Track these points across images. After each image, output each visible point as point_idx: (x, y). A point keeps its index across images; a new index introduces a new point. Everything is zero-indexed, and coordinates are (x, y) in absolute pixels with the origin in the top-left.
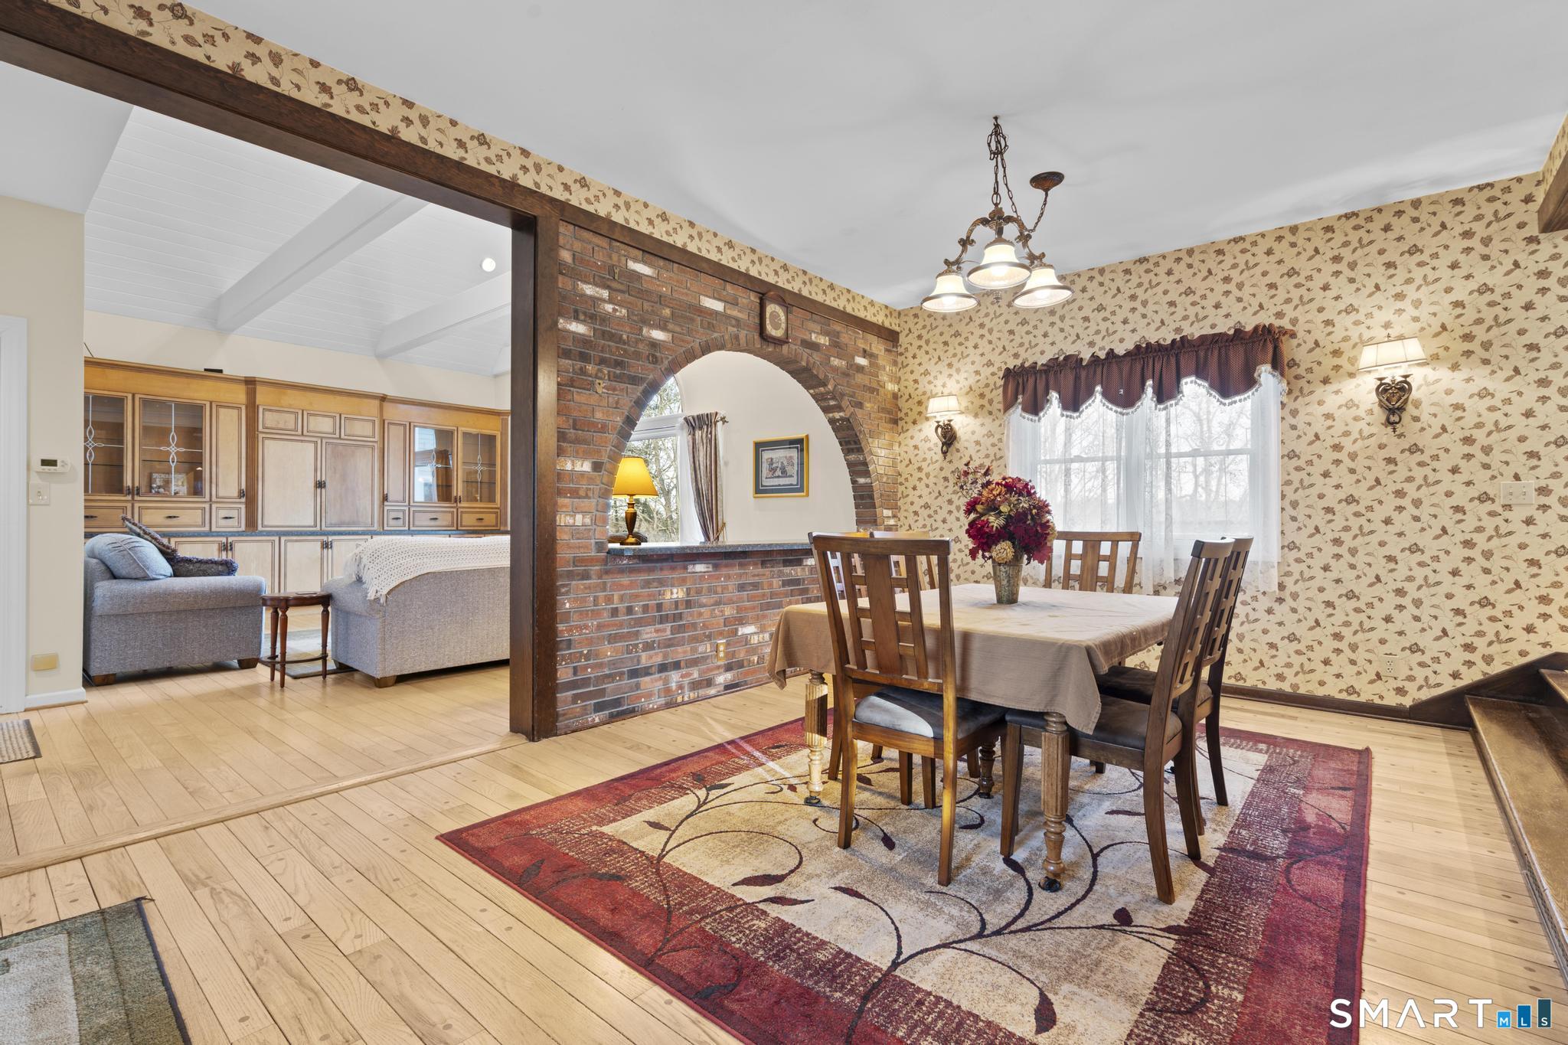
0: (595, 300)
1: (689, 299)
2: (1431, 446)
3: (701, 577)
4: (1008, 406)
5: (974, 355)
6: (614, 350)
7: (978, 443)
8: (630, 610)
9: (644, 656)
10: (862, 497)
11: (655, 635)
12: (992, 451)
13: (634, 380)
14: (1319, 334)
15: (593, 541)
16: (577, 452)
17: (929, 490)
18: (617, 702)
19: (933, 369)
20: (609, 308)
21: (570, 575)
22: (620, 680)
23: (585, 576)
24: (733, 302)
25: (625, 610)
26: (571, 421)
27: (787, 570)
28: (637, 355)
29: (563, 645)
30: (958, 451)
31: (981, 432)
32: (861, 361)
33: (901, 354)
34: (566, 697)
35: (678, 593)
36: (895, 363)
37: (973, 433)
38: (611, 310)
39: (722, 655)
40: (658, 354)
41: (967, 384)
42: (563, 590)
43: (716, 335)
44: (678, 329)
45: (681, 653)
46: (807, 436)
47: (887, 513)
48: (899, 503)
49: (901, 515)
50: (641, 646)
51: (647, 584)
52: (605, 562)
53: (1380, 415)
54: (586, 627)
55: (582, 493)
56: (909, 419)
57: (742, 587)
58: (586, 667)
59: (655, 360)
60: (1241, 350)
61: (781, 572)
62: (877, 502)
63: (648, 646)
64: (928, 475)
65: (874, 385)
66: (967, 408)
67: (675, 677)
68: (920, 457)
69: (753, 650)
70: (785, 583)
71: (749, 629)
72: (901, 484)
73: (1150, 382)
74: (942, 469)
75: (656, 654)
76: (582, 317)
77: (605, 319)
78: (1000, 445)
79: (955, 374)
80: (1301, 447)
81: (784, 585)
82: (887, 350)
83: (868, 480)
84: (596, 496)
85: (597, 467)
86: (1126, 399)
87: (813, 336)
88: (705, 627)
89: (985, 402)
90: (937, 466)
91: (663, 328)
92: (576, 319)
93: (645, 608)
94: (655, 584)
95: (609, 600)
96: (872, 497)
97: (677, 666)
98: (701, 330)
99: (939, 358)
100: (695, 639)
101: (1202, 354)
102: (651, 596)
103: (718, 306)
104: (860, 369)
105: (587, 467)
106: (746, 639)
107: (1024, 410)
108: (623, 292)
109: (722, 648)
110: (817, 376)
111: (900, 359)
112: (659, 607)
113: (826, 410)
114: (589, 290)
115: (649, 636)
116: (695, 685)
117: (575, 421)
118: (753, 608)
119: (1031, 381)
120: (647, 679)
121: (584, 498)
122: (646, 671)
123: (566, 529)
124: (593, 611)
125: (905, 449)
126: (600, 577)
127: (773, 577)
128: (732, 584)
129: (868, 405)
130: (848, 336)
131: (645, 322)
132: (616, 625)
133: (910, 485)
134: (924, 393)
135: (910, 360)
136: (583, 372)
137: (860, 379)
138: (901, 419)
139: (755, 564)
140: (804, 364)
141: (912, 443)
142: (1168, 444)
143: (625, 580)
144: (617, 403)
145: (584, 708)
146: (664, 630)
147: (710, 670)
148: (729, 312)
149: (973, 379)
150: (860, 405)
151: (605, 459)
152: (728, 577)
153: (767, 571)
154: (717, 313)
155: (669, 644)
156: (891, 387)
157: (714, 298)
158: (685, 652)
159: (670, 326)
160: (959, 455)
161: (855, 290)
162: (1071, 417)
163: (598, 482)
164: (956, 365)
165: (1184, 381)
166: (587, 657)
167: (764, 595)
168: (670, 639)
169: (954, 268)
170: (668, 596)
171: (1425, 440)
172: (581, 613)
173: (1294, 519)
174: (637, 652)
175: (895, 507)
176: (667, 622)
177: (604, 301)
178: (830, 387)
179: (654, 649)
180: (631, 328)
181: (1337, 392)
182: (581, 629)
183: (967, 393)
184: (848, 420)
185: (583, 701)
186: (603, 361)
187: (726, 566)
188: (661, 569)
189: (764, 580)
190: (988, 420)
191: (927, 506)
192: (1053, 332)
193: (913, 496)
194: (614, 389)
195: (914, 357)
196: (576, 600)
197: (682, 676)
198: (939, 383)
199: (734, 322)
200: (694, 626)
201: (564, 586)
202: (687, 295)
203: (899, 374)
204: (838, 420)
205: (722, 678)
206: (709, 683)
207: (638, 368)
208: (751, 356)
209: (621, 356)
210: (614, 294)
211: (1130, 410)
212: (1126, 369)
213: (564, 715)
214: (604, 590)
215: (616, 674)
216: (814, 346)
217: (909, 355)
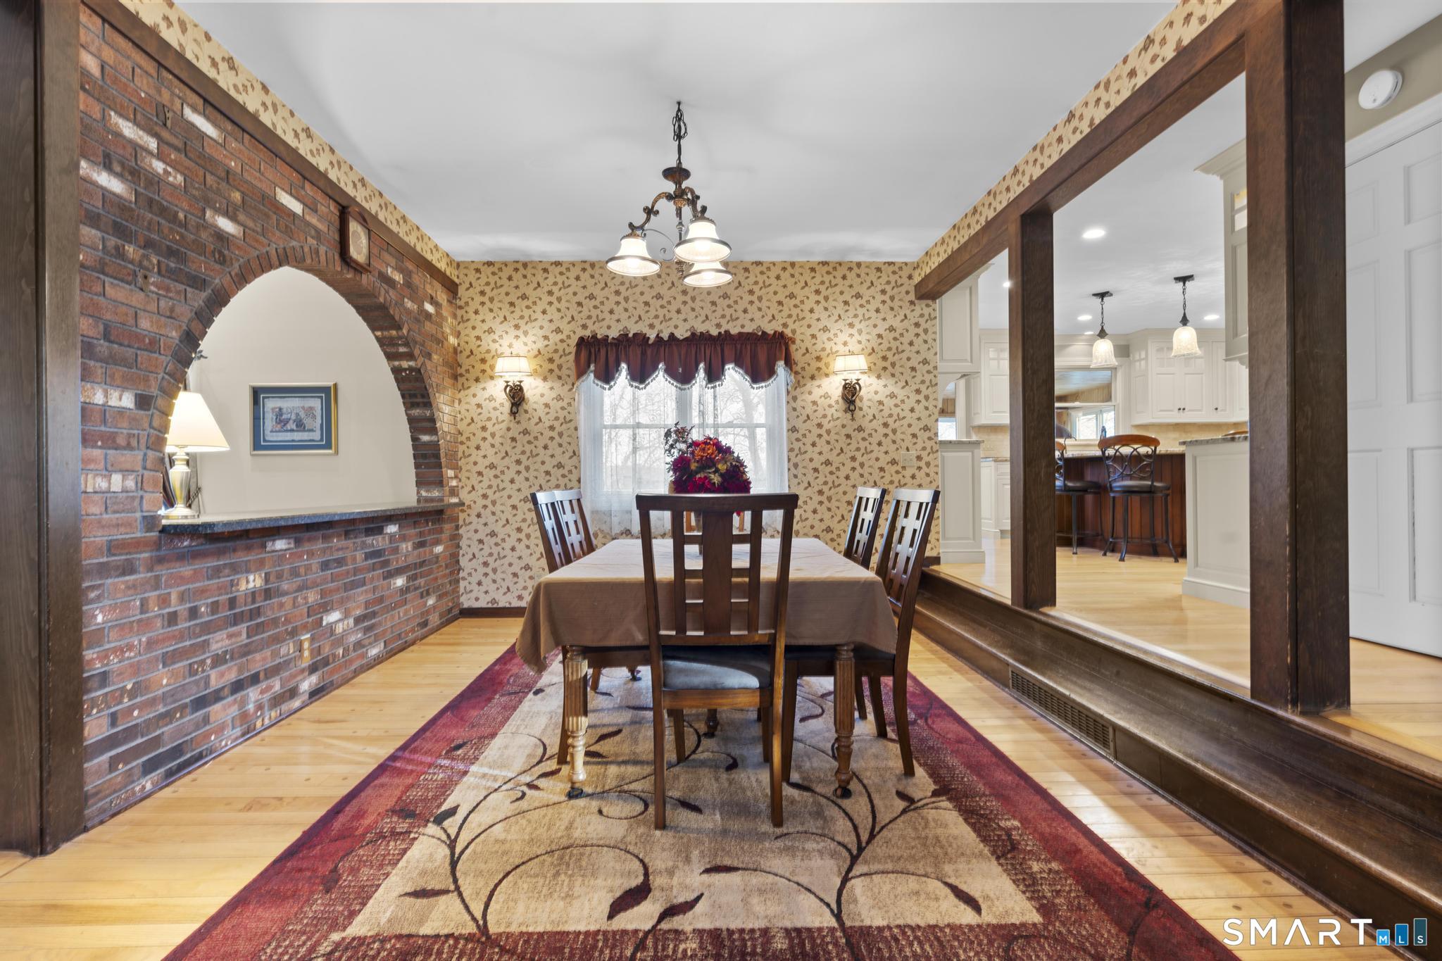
0: (137, 148)
1: (263, 186)
2: (869, 427)
3: (280, 557)
4: (581, 373)
5: (542, 320)
6: (166, 231)
7: (547, 405)
8: (193, 613)
9: (213, 674)
10: (424, 456)
11: (227, 642)
12: (561, 414)
13: (198, 282)
14: (808, 343)
15: (138, 515)
16: (112, 377)
17: (494, 450)
18: (177, 751)
19: (499, 329)
20: (159, 166)
21: (104, 570)
22: (182, 717)
23: (128, 569)
24: (310, 206)
25: (186, 613)
26: (101, 328)
27: (369, 540)
28: (200, 248)
29: (93, 683)
30: (526, 412)
31: (549, 396)
32: (429, 308)
33: (461, 308)
34: (99, 765)
35: (254, 581)
36: (455, 316)
37: (542, 395)
38: (160, 171)
39: (306, 653)
40: (226, 252)
41: (535, 347)
42: (92, 595)
43: (294, 243)
44: (250, 224)
45: (259, 661)
46: (335, 385)
47: (451, 473)
48: (460, 463)
49: (463, 475)
50: (209, 661)
51: (217, 572)
52: (158, 545)
53: (842, 405)
54: (130, 647)
55: (121, 441)
56: (472, 376)
57: (325, 566)
58: (130, 710)
59: (223, 261)
60: (765, 347)
61: (364, 544)
62: (443, 460)
63: (218, 660)
64: (493, 435)
65: (439, 336)
66: (535, 371)
67: (253, 694)
68: (485, 415)
69: (339, 641)
70: (368, 556)
71: (333, 617)
72: (462, 443)
73: (702, 365)
74: (509, 429)
75: (230, 668)
76: (118, 169)
77: (154, 181)
78: (569, 409)
79: (522, 336)
80: (799, 424)
81: (366, 559)
82: (448, 301)
83: (434, 438)
84: (143, 446)
85: (143, 402)
86: (684, 378)
87: (390, 270)
88: (287, 621)
89: (554, 366)
90: (504, 426)
91: (233, 218)
92: (107, 166)
93: (215, 607)
94: (227, 571)
95: (164, 601)
96: (437, 456)
97: (255, 679)
98: (278, 233)
99: (505, 318)
100: (277, 640)
101: (739, 346)
102: (221, 589)
103: (296, 207)
104: (428, 316)
105: (127, 401)
106: (331, 627)
107: (597, 377)
108: (177, 149)
109: (306, 645)
110: (393, 318)
111: (459, 313)
112: (232, 603)
113: (390, 357)
114: (128, 130)
115: (219, 645)
116: (277, 701)
117: (106, 327)
118: (338, 590)
119: (603, 352)
120: (217, 707)
121: (124, 448)
122: (217, 696)
123: (96, 497)
124: (139, 621)
125: (467, 407)
126: (151, 569)
127: (356, 550)
128: (315, 563)
129: (435, 357)
130: (419, 278)
131: (208, 203)
132: (174, 637)
133: (473, 444)
134: (488, 351)
135: (471, 315)
136: (120, 253)
137: (428, 327)
138: (461, 375)
139: (339, 536)
140: (382, 300)
141: (474, 401)
142: (715, 416)
143: (186, 570)
144: (172, 310)
145: (129, 774)
146: (239, 634)
147: (293, 676)
148: (307, 217)
149: (541, 344)
150: (429, 356)
151: (154, 391)
152: (311, 554)
153: (349, 543)
154: (294, 214)
155: (246, 651)
156: (452, 340)
157: (291, 194)
158: (264, 659)
159: (241, 217)
160: (528, 416)
161: (424, 230)
162: (638, 388)
163: (146, 425)
164: (524, 327)
165: (727, 367)
166: (133, 694)
167: (348, 572)
168: (246, 645)
169: (639, 232)
170: (243, 587)
171: (865, 423)
172: (121, 627)
173: (796, 476)
174: (203, 671)
175: (457, 468)
176: (242, 622)
177: (150, 153)
178: (405, 331)
179: (226, 662)
180: (190, 206)
181: (819, 386)
182: (123, 652)
183: (536, 357)
184: (418, 371)
185: (126, 764)
186: (148, 244)
187: (309, 540)
188: (235, 550)
189: (348, 554)
190: (557, 384)
191: (492, 466)
192: (619, 310)
193: (477, 456)
194: (168, 289)
195: (476, 312)
196: (113, 608)
197: (262, 692)
198: (505, 342)
199: (313, 232)
200: (275, 622)
201: (93, 588)
202: (261, 181)
203: (460, 328)
204: (405, 370)
205: (306, 685)
206: (293, 693)
207: (200, 265)
208: (315, 279)
209: (176, 242)
210: (165, 148)
211: (687, 386)
212: (683, 351)
213: (96, 794)
214: (157, 586)
215: (175, 710)
216: (390, 282)
217: (471, 309)
